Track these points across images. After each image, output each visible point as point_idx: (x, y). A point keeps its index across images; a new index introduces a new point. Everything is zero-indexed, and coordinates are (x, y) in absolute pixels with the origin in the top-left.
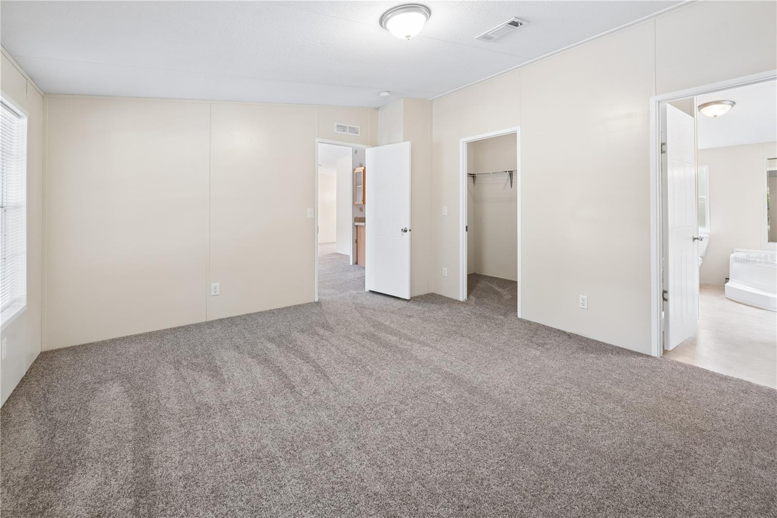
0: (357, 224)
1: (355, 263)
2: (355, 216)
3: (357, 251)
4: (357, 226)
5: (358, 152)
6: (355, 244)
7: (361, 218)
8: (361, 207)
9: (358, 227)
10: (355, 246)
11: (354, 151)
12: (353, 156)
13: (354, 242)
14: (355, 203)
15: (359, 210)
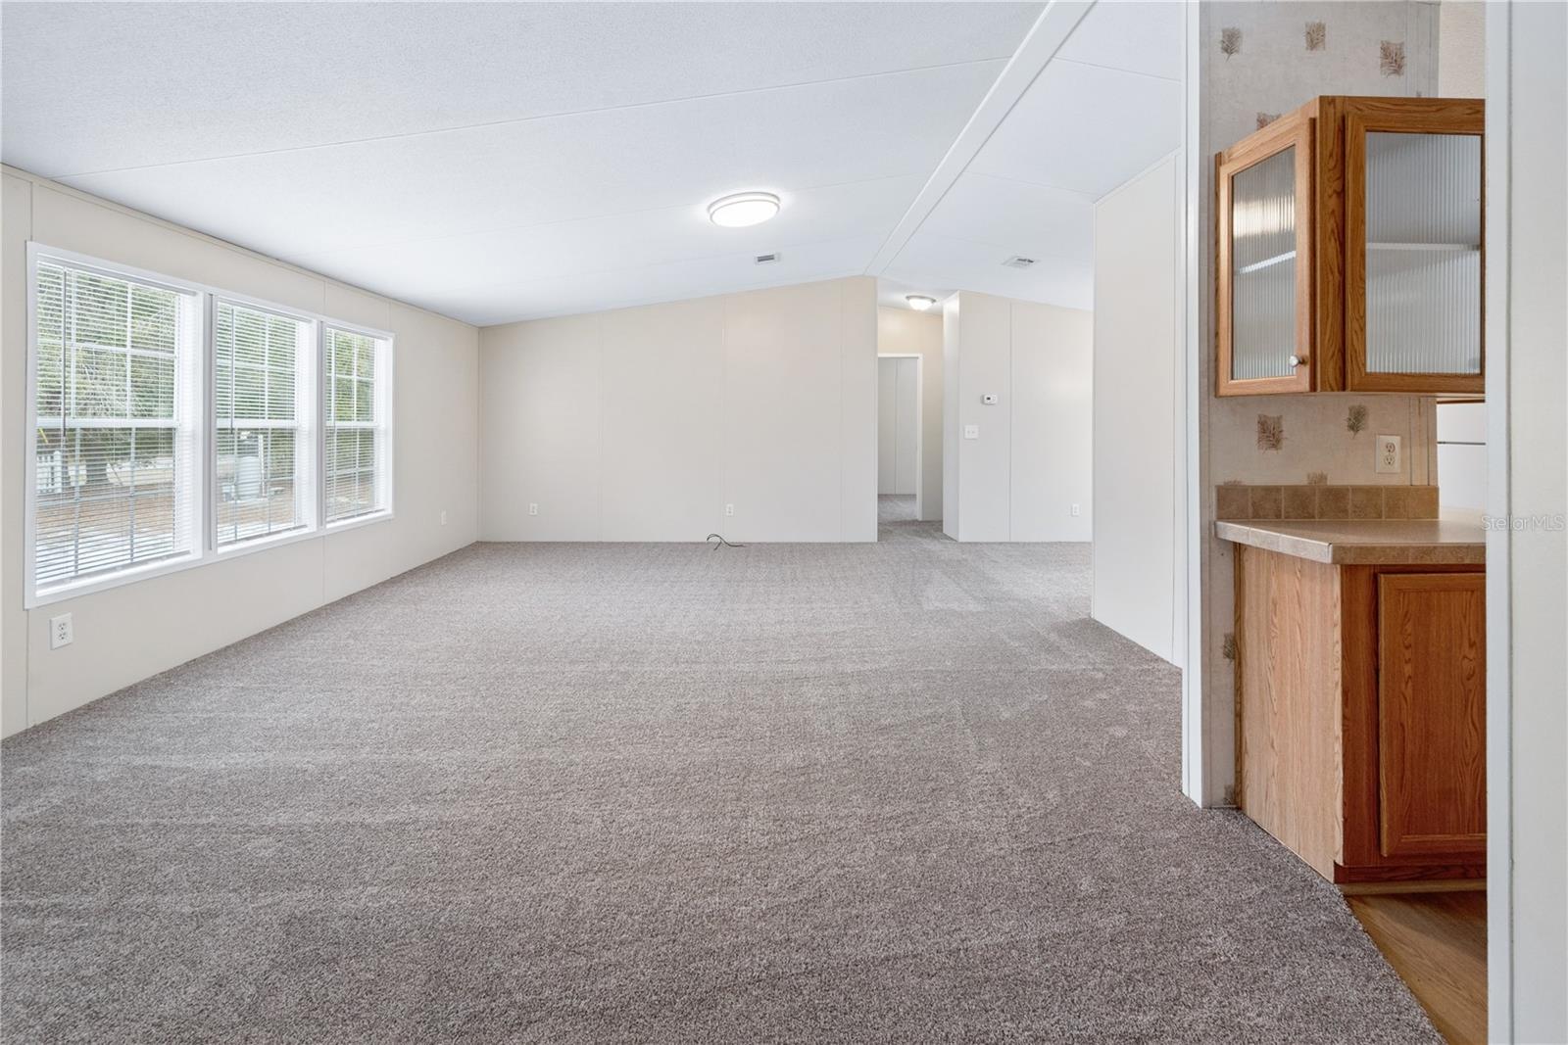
0: (1235, 532)
1: (1220, 794)
2: (1222, 477)
3: (1239, 716)
4: (1238, 549)
5: (1245, 45)
6: (1225, 666)
7: (1270, 490)
8: (1272, 412)
9: (1250, 565)
10: (1227, 679)
11: (1218, 36)
12: (1206, 69)
13: (1219, 653)
14: (1227, 386)
15: (1253, 433)
